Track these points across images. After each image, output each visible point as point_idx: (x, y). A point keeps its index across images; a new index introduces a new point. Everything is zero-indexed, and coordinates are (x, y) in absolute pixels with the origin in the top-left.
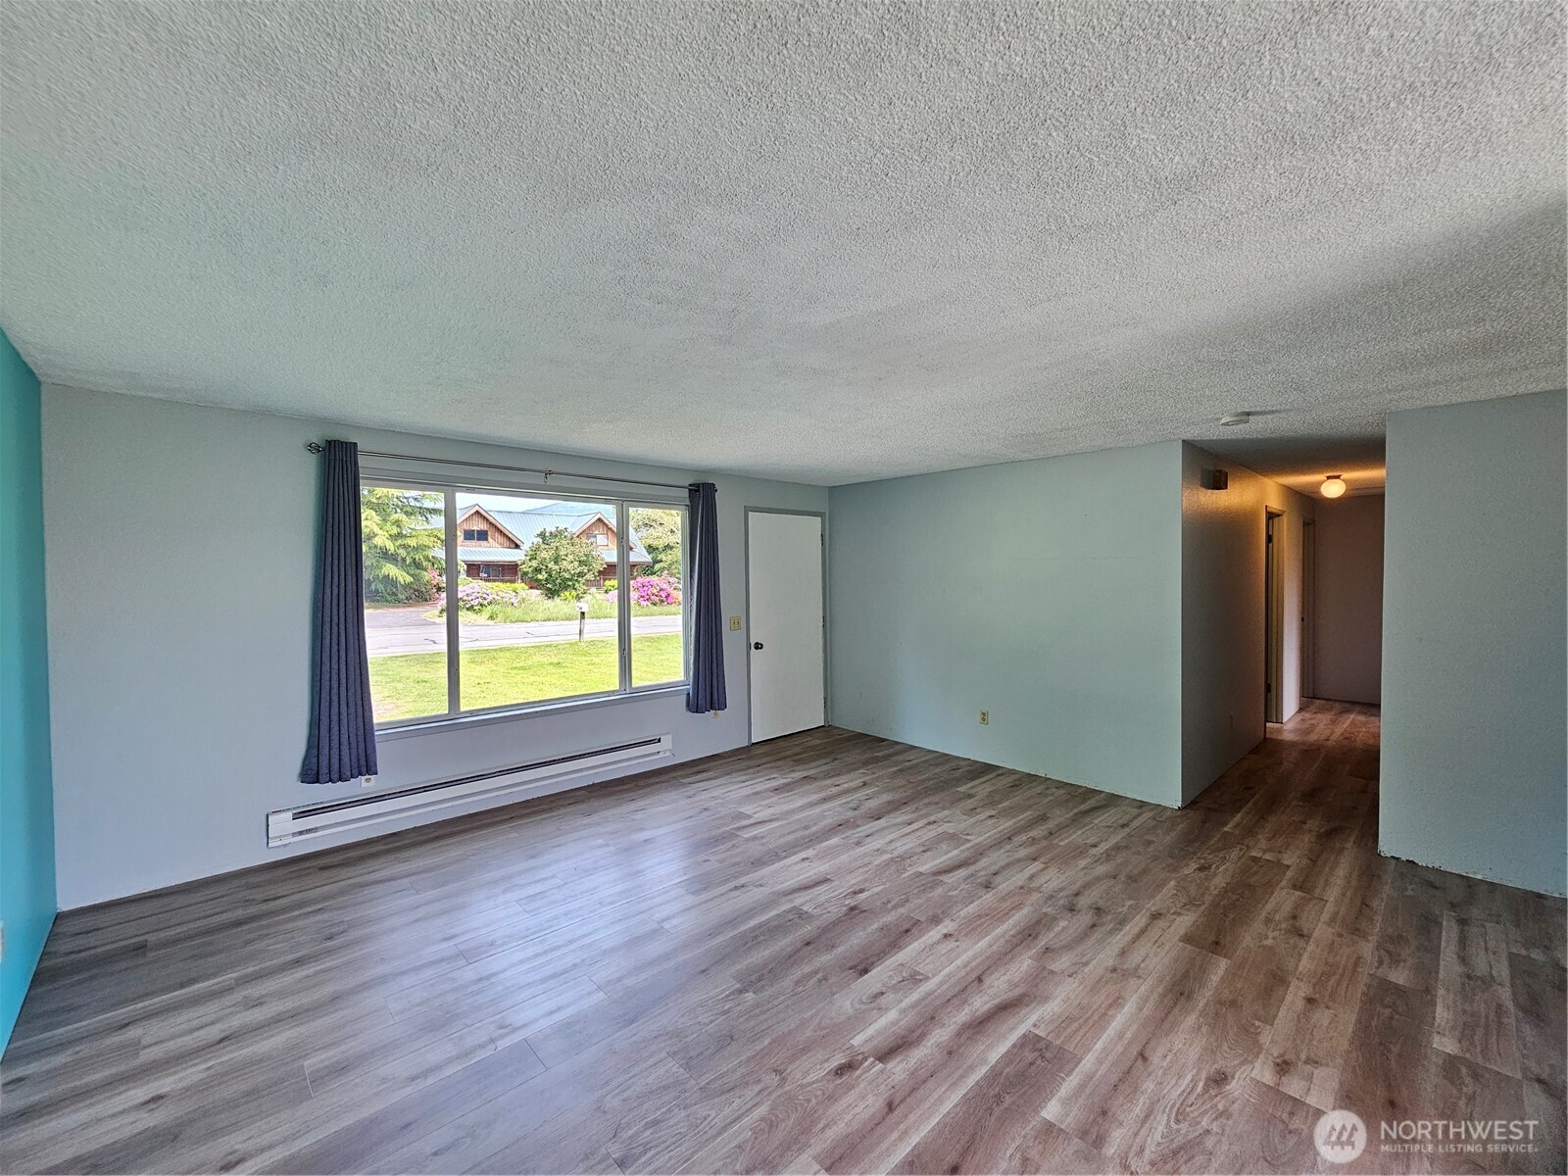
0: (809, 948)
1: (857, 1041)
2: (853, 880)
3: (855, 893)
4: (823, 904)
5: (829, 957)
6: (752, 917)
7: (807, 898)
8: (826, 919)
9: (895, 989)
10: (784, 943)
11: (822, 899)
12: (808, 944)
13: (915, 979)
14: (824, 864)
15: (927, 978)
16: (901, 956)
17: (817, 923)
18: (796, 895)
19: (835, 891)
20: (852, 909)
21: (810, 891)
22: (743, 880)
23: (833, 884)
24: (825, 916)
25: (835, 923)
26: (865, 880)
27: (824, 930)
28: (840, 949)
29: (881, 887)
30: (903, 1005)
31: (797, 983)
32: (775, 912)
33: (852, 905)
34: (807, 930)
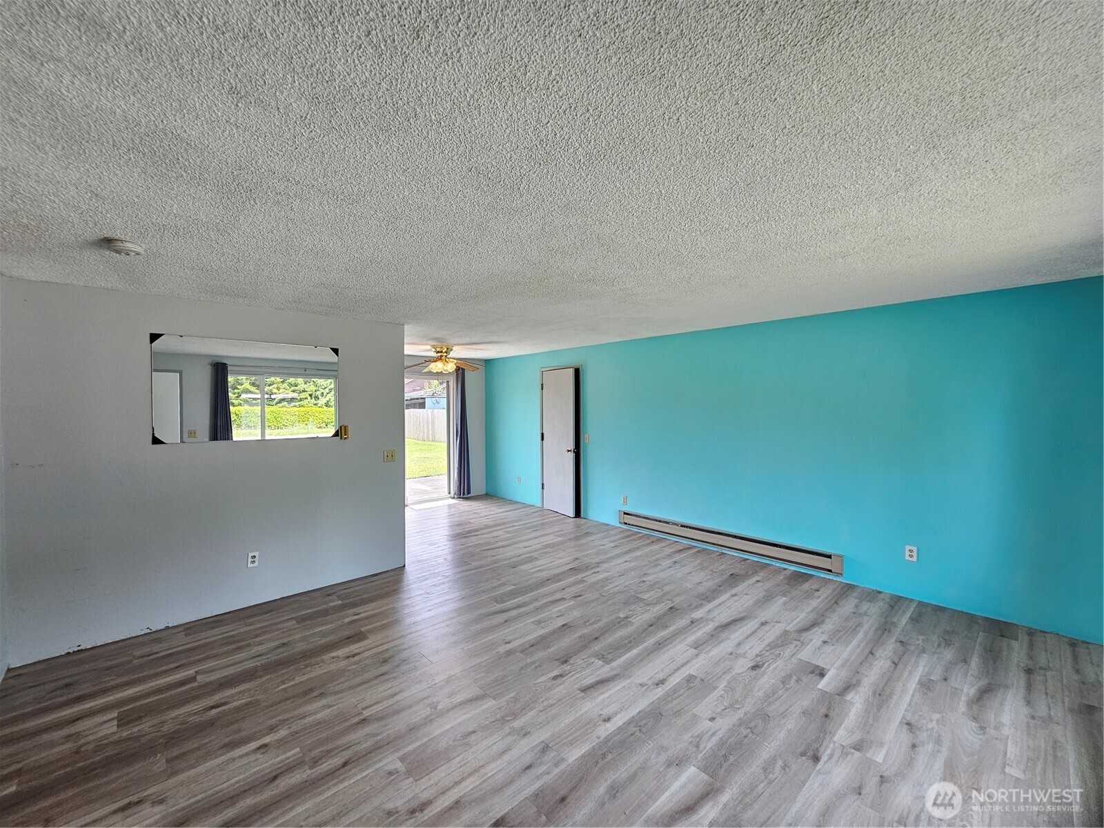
0: (595, 636)
1: (573, 602)
2: (561, 690)
3: (561, 676)
4: (588, 666)
5: (583, 632)
6: (638, 656)
7: (600, 672)
8: (583, 655)
9: (551, 618)
10: (609, 640)
11: (588, 671)
12: (596, 638)
13: (539, 622)
14: (586, 712)
15: (532, 622)
16: (541, 632)
17: (590, 651)
18: (608, 675)
19: (577, 678)
20: (566, 662)
21: (598, 678)
22: (660, 691)
23: (577, 686)
24: (585, 657)
25: (577, 652)
26: (550, 689)
27: (585, 647)
28: (578, 635)
29: (538, 681)
30: (550, 613)
31: (600, 620)
32: (623, 659)
33: (565, 665)
34: (596, 647)
